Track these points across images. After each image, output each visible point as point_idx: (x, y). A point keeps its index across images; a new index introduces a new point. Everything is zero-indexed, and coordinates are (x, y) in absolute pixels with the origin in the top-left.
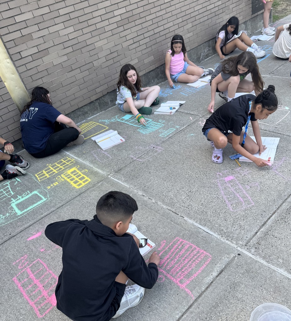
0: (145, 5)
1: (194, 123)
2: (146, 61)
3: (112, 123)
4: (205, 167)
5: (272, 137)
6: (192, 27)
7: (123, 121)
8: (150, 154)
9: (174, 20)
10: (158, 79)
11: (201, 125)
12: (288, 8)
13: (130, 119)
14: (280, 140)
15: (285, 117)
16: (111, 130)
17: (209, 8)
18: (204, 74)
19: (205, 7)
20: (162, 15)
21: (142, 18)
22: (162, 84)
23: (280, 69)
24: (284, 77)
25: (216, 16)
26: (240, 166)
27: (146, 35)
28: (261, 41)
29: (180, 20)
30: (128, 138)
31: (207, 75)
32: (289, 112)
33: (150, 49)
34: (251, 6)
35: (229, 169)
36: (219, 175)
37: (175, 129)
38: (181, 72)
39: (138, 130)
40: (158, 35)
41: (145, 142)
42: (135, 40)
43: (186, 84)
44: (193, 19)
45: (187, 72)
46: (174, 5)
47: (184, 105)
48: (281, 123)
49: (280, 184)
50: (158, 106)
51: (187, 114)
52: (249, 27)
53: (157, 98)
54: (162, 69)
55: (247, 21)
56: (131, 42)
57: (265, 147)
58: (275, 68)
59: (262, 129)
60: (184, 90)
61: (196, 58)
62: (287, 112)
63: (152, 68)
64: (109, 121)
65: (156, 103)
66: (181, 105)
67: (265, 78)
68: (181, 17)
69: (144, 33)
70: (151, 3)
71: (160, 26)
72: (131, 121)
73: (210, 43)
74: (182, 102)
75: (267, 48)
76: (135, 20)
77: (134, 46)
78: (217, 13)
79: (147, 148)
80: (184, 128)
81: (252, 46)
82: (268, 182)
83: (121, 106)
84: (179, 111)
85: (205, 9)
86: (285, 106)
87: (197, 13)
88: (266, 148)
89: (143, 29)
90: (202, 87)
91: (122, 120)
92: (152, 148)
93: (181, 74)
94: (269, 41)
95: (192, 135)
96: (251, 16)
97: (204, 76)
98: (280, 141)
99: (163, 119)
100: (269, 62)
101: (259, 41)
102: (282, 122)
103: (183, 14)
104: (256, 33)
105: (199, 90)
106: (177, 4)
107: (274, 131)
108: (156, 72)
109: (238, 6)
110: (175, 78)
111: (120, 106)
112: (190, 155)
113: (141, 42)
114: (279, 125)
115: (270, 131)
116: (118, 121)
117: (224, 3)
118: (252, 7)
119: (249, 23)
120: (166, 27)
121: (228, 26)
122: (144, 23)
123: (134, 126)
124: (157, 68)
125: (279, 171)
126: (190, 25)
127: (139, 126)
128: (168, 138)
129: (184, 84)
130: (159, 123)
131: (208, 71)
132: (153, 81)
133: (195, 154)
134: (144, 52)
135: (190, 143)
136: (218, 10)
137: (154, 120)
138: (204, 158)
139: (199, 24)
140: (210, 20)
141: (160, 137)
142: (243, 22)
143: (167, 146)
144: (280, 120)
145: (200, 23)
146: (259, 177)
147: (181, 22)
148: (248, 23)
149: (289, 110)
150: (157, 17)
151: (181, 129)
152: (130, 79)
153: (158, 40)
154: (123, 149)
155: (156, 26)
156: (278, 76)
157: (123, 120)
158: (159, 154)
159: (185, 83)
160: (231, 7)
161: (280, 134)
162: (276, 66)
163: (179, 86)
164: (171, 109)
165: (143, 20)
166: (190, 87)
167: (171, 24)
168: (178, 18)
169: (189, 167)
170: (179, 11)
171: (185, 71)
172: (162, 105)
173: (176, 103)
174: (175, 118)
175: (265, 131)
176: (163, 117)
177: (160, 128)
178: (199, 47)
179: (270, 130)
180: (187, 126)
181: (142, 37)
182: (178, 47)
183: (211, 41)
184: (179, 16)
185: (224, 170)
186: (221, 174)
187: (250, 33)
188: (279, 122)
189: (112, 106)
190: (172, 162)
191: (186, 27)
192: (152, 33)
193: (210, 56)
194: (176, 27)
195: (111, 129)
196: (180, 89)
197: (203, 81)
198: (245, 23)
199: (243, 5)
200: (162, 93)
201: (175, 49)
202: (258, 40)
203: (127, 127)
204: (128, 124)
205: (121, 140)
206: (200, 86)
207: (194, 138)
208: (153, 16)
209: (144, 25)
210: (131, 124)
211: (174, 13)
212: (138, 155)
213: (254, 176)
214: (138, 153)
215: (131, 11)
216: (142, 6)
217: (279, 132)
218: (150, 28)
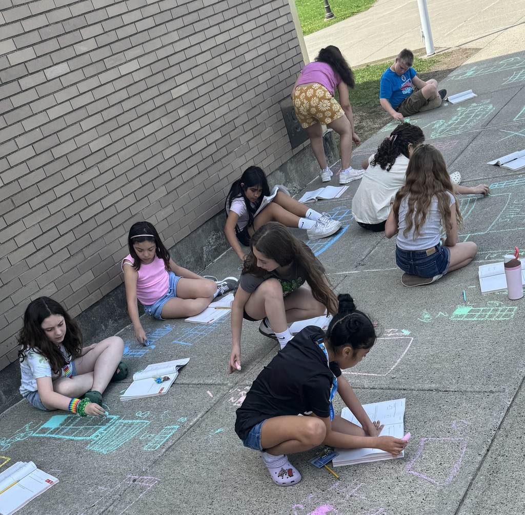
0: (47, 164)
1: (218, 402)
2: (76, 286)
3: (18, 445)
4: (263, 498)
5: (389, 399)
6: (168, 193)
7: (45, 435)
8: (128, 500)
9: (123, 186)
10: (116, 320)
11: (235, 404)
12: (364, 124)
13: (61, 425)
14: (406, 402)
15: (406, 351)
16: (19, 464)
17: (195, 148)
18: (218, 290)
19: (187, 148)
20: (91, 180)
21: (44, 193)
22: (127, 330)
23: (375, 252)
24: (386, 269)
25: (215, 163)
26: (339, 479)
27: (63, 229)
28: (324, 201)
29: (137, 184)
30: (65, 473)
31: (226, 292)
32: (413, 339)
33: (80, 257)
34: (285, 131)
35: (316, 489)
36: (298, 509)
37: (178, 427)
38: (166, 296)
39: (88, 447)
40: (92, 224)
41: (109, 473)
42: (40, 243)
43: (182, 320)
44: (167, 177)
45: (178, 295)
46: (114, 154)
47: (187, 368)
48: (400, 367)
49: (428, 499)
50: (126, 380)
51: (199, 386)
52: (293, 174)
53: (121, 363)
54: (120, 296)
55: (286, 163)
56: (30, 248)
57: (380, 425)
58: (366, 253)
59: (366, 386)
60: (180, 334)
61: (192, 260)
62: (407, 341)
63: (94, 298)
64: (9, 443)
65: (121, 376)
66: (180, 369)
67: (349, 276)
68: (137, 177)
69: (58, 225)
70: (59, 158)
71: (92, 204)
72: (65, 431)
73: (217, 222)
74: (183, 362)
75: (339, 214)
76: (30, 200)
77: (40, 256)
78: (216, 157)
79: (119, 486)
80: (198, 420)
81: (307, 214)
82: (403, 500)
83: (34, 396)
84: (178, 382)
85: (186, 154)
86: (403, 329)
87: (171, 163)
88: (383, 426)
89: (52, 217)
90: (221, 319)
91: (44, 431)
92: (131, 482)
93: (166, 300)
94: (340, 197)
95: (219, 431)
96: (291, 151)
97: (220, 296)
98: (407, 405)
99: (145, 408)
100: (351, 242)
101: (320, 202)
102: (402, 363)
103: (141, 169)
104: (311, 185)
105: (214, 328)
106: (121, 150)
107: (391, 386)
108: (107, 306)
109: (258, 135)
110: (155, 311)
111: (31, 398)
112: (223, 478)
113: (56, 246)
114: (397, 371)
115: (382, 389)
116: (33, 438)
117: (225, 135)
118: (289, 133)
119: (290, 167)
120: (107, 202)
121: (246, 190)
122: (52, 202)
123: (77, 441)
124: (108, 295)
125: (419, 469)
126: (162, 191)
127: (88, 438)
128: (164, 450)
129: (179, 320)
130: (137, 419)
131: (226, 283)
132: (103, 327)
133: (235, 474)
134: (67, 266)
135: (217, 452)
136: (218, 150)
137: (122, 416)
138: (256, 477)
139: (183, 186)
140: (204, 174)
141: (146, 452)
142: (277, 167)
143: (166, 470)
144: (399, 361)
145: (184, 183)
146: (382, 492)
147: (140, 188)
148: (288, 167)
149: (411, 335)
150: (80, 186)
151: (191, 424)
152: (51, 334)
153: (95, 235)
154: (57, 503)
155: (82, 204)
156: (375, 267)
157: (44, 433)
158: (150, 493)
159: (181, 317)
160: (243, 140)
161: (404, 390)
162: (366, 248)
163: (168, 328)
164: (159, 381)
165: (49, 196)
166: (193, 324)
167: (118, 195)
168: (131, 181)
169: (226, 508)
170: (129, 164)
171: (175, 292)
172: (136, 376)
173: (167, 367)
174: (172, 401)
175: (372, 390)
176: (143, 403)
177: (142, 432)
178: (193, 235)
179: (382, 386)
180: (203, 413)
181: (54, 234)
182: (146, 248)
183: (217, 218)
184: (131, 175)
185: (306, 495)
186: (301, 506)
187: (299, 187)
188: (396, 364)
189: (12, 404)
190: (185, 505)
191: (153, 198)
192: (76, 221)
193: (224, 250)
194: (131, 200)
195: (19, 460)
196: (172, 333)
197: (220, 308)
198: (282, 168)
199: (269, 131)
200: (131, 349)
201: (140, 255)
202: (319, 200)
203: (59, 446)
204: (59, 439)
205: (48, 481)
206: (216, 319)
207: (225, 438)
208: (72, 184)
209: (53, 208)
210: (67, 437)
211: (119, 170)
212: (98, 509)
213: (372, 494)
214: (98, 504)
215: (14, 180)
216: (40, 168)
217: (400, 387)
218: (69, 212)
